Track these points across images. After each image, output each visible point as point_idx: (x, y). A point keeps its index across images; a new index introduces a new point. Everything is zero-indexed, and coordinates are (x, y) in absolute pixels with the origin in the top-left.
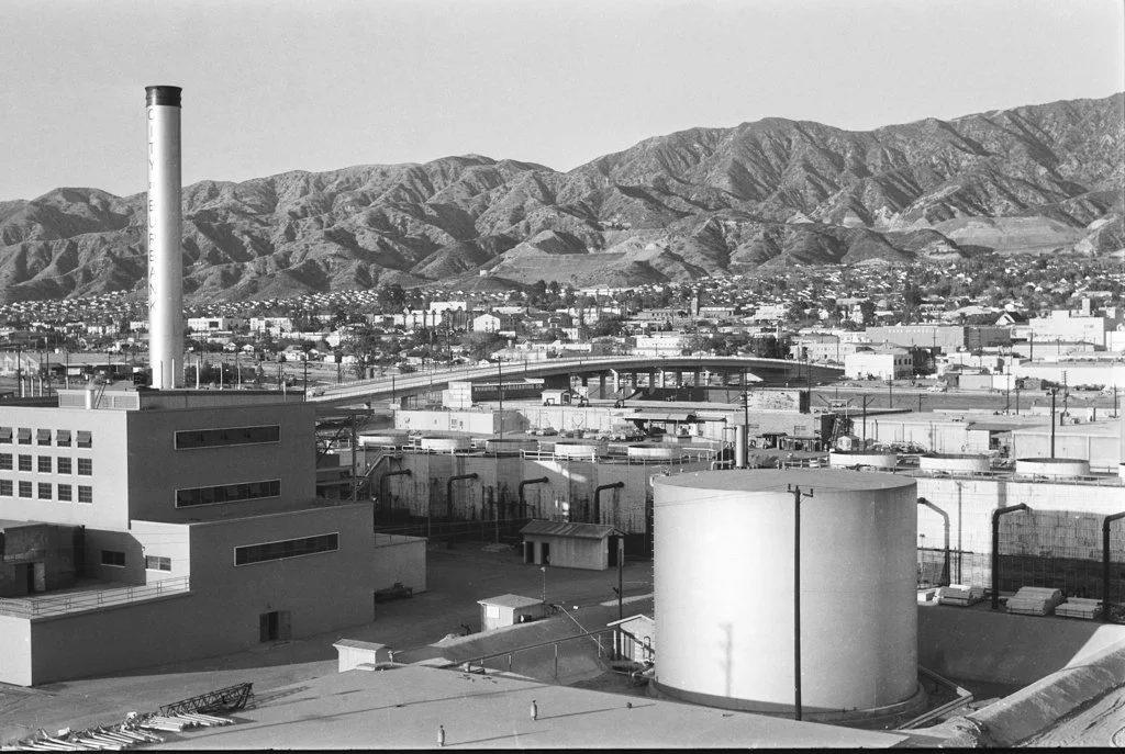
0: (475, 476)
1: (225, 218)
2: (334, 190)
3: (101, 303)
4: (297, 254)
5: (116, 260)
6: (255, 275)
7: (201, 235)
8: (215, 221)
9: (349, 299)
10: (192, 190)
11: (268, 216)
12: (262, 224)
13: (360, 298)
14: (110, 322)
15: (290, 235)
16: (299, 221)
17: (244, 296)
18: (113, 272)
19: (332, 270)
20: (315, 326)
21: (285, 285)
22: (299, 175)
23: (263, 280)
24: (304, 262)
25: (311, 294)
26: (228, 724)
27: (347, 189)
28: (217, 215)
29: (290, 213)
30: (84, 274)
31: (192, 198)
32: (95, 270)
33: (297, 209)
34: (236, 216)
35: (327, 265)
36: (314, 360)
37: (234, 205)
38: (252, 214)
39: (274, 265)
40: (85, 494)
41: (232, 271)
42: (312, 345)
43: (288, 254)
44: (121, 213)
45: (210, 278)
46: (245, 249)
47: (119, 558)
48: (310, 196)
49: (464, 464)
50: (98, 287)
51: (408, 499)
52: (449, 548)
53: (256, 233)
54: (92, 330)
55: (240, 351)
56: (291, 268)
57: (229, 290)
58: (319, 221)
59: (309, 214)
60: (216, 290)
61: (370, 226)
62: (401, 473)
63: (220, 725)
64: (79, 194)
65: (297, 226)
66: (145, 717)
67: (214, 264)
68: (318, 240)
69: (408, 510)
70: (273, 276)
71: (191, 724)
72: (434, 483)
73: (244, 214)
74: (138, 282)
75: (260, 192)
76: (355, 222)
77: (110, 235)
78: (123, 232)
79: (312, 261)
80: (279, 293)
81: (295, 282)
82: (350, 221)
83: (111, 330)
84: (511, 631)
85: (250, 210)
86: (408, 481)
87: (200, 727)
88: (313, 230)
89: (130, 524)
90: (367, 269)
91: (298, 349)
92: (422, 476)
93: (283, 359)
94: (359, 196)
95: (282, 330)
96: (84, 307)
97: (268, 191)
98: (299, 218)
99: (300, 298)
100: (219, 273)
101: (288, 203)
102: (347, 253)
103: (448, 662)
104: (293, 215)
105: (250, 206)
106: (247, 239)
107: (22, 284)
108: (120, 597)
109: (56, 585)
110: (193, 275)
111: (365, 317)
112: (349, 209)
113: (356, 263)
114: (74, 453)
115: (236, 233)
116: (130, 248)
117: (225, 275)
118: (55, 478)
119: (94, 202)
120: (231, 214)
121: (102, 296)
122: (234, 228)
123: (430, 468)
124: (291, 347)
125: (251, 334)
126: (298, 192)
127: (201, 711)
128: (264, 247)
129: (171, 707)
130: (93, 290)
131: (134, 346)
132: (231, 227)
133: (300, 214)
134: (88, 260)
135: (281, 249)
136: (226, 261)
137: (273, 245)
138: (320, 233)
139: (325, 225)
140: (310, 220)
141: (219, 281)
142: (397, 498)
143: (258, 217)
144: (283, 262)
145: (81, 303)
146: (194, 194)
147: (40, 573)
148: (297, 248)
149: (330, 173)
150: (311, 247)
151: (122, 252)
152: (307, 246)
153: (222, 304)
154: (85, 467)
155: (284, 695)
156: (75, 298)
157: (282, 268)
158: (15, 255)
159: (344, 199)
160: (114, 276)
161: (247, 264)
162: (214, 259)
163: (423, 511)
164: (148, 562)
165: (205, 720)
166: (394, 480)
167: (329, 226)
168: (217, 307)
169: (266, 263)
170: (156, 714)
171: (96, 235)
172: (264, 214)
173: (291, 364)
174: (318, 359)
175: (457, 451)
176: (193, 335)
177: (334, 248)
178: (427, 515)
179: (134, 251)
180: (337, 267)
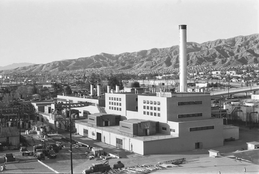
0: (257, 112)
1: (223, 48)
2: (249, 40)
3: (194, 68)
4: (240, 56)
5: (198, 58)
6: (230, 61)
7: (217, 52)
8: (221, 48)
9: (252, 66)
10: (215, 41)
11: (233, 47)
12: (232, 49)
13: (255, 66)
14: (195, 72)
15: (238, 51)
16: (240, 48)
17: (227, 66)
18: (197, 61)
19: (248, 59)
20: (241, 73)
21: (236, 63)
22: (241, 37)
23: (231, 62)
24: (241, 57)
25: (243, 65)
26: (177, 167)
27: (252, 39)
28: (221, 47)
29: (238, 46)
30: (191, 61)
31: (215, 43)
32: (193, 61)
33: (240, 45)
34: (225, 47)
35: (247, 58)
36: (239, 81)
37: (225, 45)
38: (229, 46)
39: (234, 58)
40: (159, 115)
41: (224, 60)
42: (239, 78)
43: (237, 56)
44: (199, 47)
45: (219, 62)
46: (227, 55)
47: (165, 129)
48: (243, 41)
49: (254, 109)
50: (194, 64)
51: (241, 117)
52: (250, 129)
53: (230, 51)
54: (191, 74)
55: (222, 79)
56: (238, 59)
57: (223, 64)
58: (245, 47)
59: (243, 46)
60: (220, 64)
61: (258, 48)
62: (240, 111)
63: (175, 167)
64: (190, 43)
65: (240, 49)
66: (161, 164)
67: (220, 58)
68: (245, 52)
69: (242, 120)
70: (234, 61)
71: (169, 166)
72: (247, 113)
73: (227, 47)
74: (203, 63)
75: (231, 41)
76: (254, 48)
77: (197, 53)
78: (199, 52)
79: (243, 57)
80: (235, 65)
81: (239, 62)
82: (253, 47)
83: (195, 74)
84: (253, 150)
85: (229, 45)
86: (241, 113)
87: (171, 167)
88: (244, 50)
89: (167, 122)
90: (257, 59)
91: (235, 79)
92: (245, 112)
93: (232, 81)
94: (255, 41)
95: (233, 74)
96: (190, 69)
97: (233, 41)
98: (240, 47)
99: (240, 66)
100: (221, 61)
101: (238, 44)
102: (252, 55)
103: (234, 157)
104: (239, 46)
105: (229, 44)
106: (228, 52)
107: (177, 64)
108: (163, 137)
109: (152, 134)
110: (215, 61)
111: (254, 71)
112: (253, 44)
113: (254, 57)
114: (157, 106)
115: (225, 51)
116: (201, 55)
117: (222, 61)
118: (153, 111)
119: (193, 45)
120: (224, 47)
121: (194, 66)
122: (225, 50)
123: (247, 110)
124: (234, 78)
125: (226, 75)
126: (241, 41)
127: (172, 163)
128: (232, 54)
129: (166, 162)
130: (193, 65)
131: (198, 78)
132: (224, 50)
133: (241, 46)
134: (192, 58)
135: (236, 55)
136: (223, 58)
137: (234, 54)
138: (245, 50)
139: (247, 48)
140: (243, 47)
141: (221, 62)
142: (239, 117)
143: (231, 47)
144: (236, 58)
145: (190, 68)
146: (216, 42)
147: (148, 131)
148: (240, 54)
149: (248, 36)
150: (243, 54)
151: (199, 56)
152: (242, 54)
153: (221, 68)
154: (159, 109)
155: (193, 161)
156: (189, 67)
157: (236, 59)
158: (176, 58)
159: (251, 42)
160: (197, 62)
161: (228, 58)
162: (220, 57)
163: (245, 120)
164: (171, 130)
165: (172, 165)
166: (238, 112)
167: (248, 49)
168: (220, 69)
169: (232, 58)
170: (163, 163)
171: (193, 53)
172: (232, 46)
173: (233, 82)
174: (240, 81)
175: (253, 106)
176: (212, 75)
177: (249, 54)
178: (246, 121)
179: (202, 56)
180: (249, 58)
